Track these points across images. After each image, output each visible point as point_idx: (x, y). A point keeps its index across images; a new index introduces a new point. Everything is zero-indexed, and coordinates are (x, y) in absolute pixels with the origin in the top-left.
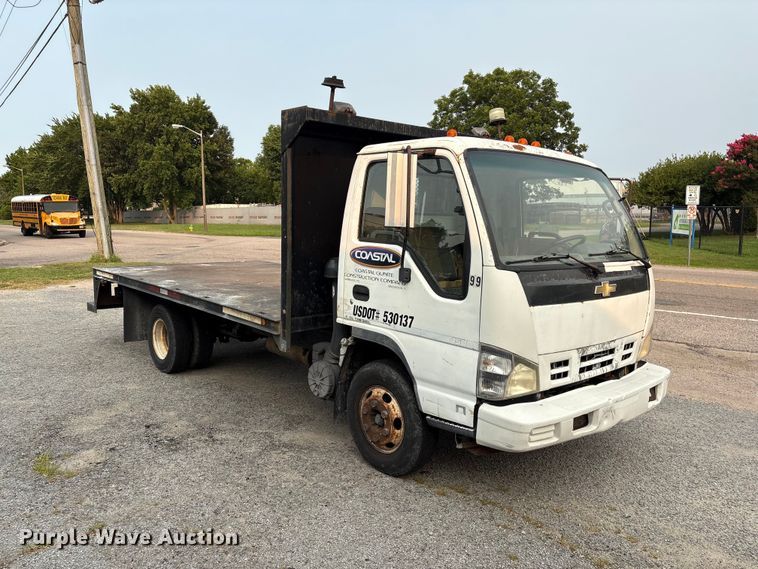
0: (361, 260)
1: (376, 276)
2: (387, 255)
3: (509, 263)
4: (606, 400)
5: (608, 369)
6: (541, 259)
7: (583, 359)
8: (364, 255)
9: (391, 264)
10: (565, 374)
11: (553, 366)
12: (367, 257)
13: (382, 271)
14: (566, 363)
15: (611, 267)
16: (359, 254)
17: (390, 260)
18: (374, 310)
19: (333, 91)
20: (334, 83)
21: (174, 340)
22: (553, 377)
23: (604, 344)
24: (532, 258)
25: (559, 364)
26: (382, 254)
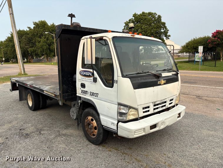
0: (82, 75)
1: (87, 80)
2: (90, 73)
3: (127, 75)
4: (162, 119)
5: (164, 108)
6: (138, 73)
7: (155, 105)
8: (83, 73)
9: (91, 76)
10: (148, 111)
11: (143, 108)
12: (84, 74)
13: (89, 78)
14: (148, 107)
15: (164, 75)
16: (82, 73)
17: (91, 75)
18: (87, 91)
19: (72, 19)
20: (72, 16)
21: (33, 101)
22: (144, 112)
23: (162, 100)
24: (135, 73)
25: (146, 108)
26: (88, 73)
